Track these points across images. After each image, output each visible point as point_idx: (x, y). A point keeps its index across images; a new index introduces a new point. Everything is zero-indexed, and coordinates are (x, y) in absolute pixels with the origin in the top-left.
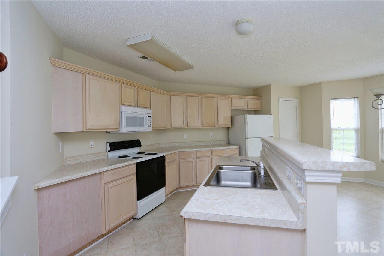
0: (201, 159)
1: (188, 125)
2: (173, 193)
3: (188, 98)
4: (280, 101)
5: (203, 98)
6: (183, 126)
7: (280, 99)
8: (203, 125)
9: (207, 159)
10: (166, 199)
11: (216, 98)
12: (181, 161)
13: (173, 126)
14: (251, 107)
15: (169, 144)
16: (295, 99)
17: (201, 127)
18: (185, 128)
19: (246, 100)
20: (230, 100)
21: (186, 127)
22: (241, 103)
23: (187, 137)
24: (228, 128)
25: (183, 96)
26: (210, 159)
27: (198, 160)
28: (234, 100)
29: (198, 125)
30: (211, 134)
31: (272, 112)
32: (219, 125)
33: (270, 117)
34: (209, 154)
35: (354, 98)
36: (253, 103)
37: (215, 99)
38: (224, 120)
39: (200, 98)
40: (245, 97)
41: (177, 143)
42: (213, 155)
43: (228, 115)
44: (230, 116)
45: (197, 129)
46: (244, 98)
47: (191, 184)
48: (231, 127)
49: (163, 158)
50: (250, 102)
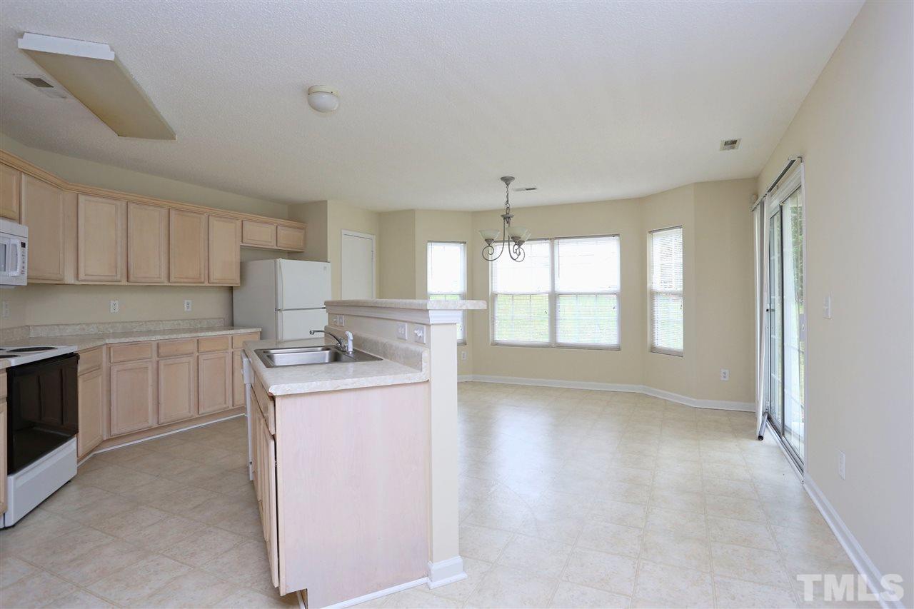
0: (170, 362)
1: (128, 277)
2: (88, 458)
3: (131, 206)
4: (343, 236)
5: (173, 212)
6: (115, 278)
7: (344, 232)
8: (172, 279)
9: (185, 359)
10: (79, 469)
11: (206, 215)
12: (115, 370)
13: (82, 276)
14: (284, 244)
15: (61, 327)
16: (369, 236)
17: (165, 284)
18: (119, 284)
19: (273, 227)
20: (239, 223)
21: (124, 283)
22: (263, 234)
23: (118, 308)
24: (231, 289)
25: (119, 199)
26: (192, 360)
27: (162, 363)
28: (248, 226)
29: (157, 278)
30: (186, 301)
31: (329, 257)
32: (212, 280)
33: (325, 268)
34: (191, 347)
35: (461, 243)
36: (288, 236)
37: (204, 217)
38: (224, 268)
39: (164, 211)
40: (272, 220)
41: (88, 324)
42: (202, 349)
43: (234, 257)
44: (239, 261)
45: (150, 288)
46: (272, 224)
47: (143, 426)
48: (239, 285)
49: (73, 358)
50: (282, 232)
